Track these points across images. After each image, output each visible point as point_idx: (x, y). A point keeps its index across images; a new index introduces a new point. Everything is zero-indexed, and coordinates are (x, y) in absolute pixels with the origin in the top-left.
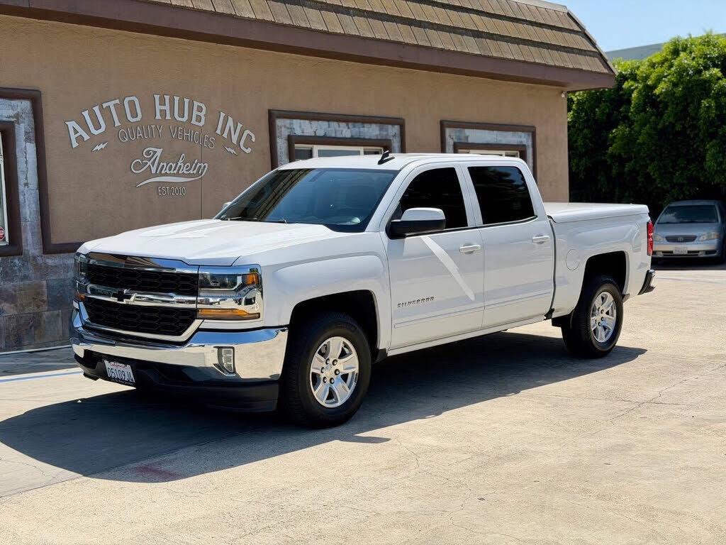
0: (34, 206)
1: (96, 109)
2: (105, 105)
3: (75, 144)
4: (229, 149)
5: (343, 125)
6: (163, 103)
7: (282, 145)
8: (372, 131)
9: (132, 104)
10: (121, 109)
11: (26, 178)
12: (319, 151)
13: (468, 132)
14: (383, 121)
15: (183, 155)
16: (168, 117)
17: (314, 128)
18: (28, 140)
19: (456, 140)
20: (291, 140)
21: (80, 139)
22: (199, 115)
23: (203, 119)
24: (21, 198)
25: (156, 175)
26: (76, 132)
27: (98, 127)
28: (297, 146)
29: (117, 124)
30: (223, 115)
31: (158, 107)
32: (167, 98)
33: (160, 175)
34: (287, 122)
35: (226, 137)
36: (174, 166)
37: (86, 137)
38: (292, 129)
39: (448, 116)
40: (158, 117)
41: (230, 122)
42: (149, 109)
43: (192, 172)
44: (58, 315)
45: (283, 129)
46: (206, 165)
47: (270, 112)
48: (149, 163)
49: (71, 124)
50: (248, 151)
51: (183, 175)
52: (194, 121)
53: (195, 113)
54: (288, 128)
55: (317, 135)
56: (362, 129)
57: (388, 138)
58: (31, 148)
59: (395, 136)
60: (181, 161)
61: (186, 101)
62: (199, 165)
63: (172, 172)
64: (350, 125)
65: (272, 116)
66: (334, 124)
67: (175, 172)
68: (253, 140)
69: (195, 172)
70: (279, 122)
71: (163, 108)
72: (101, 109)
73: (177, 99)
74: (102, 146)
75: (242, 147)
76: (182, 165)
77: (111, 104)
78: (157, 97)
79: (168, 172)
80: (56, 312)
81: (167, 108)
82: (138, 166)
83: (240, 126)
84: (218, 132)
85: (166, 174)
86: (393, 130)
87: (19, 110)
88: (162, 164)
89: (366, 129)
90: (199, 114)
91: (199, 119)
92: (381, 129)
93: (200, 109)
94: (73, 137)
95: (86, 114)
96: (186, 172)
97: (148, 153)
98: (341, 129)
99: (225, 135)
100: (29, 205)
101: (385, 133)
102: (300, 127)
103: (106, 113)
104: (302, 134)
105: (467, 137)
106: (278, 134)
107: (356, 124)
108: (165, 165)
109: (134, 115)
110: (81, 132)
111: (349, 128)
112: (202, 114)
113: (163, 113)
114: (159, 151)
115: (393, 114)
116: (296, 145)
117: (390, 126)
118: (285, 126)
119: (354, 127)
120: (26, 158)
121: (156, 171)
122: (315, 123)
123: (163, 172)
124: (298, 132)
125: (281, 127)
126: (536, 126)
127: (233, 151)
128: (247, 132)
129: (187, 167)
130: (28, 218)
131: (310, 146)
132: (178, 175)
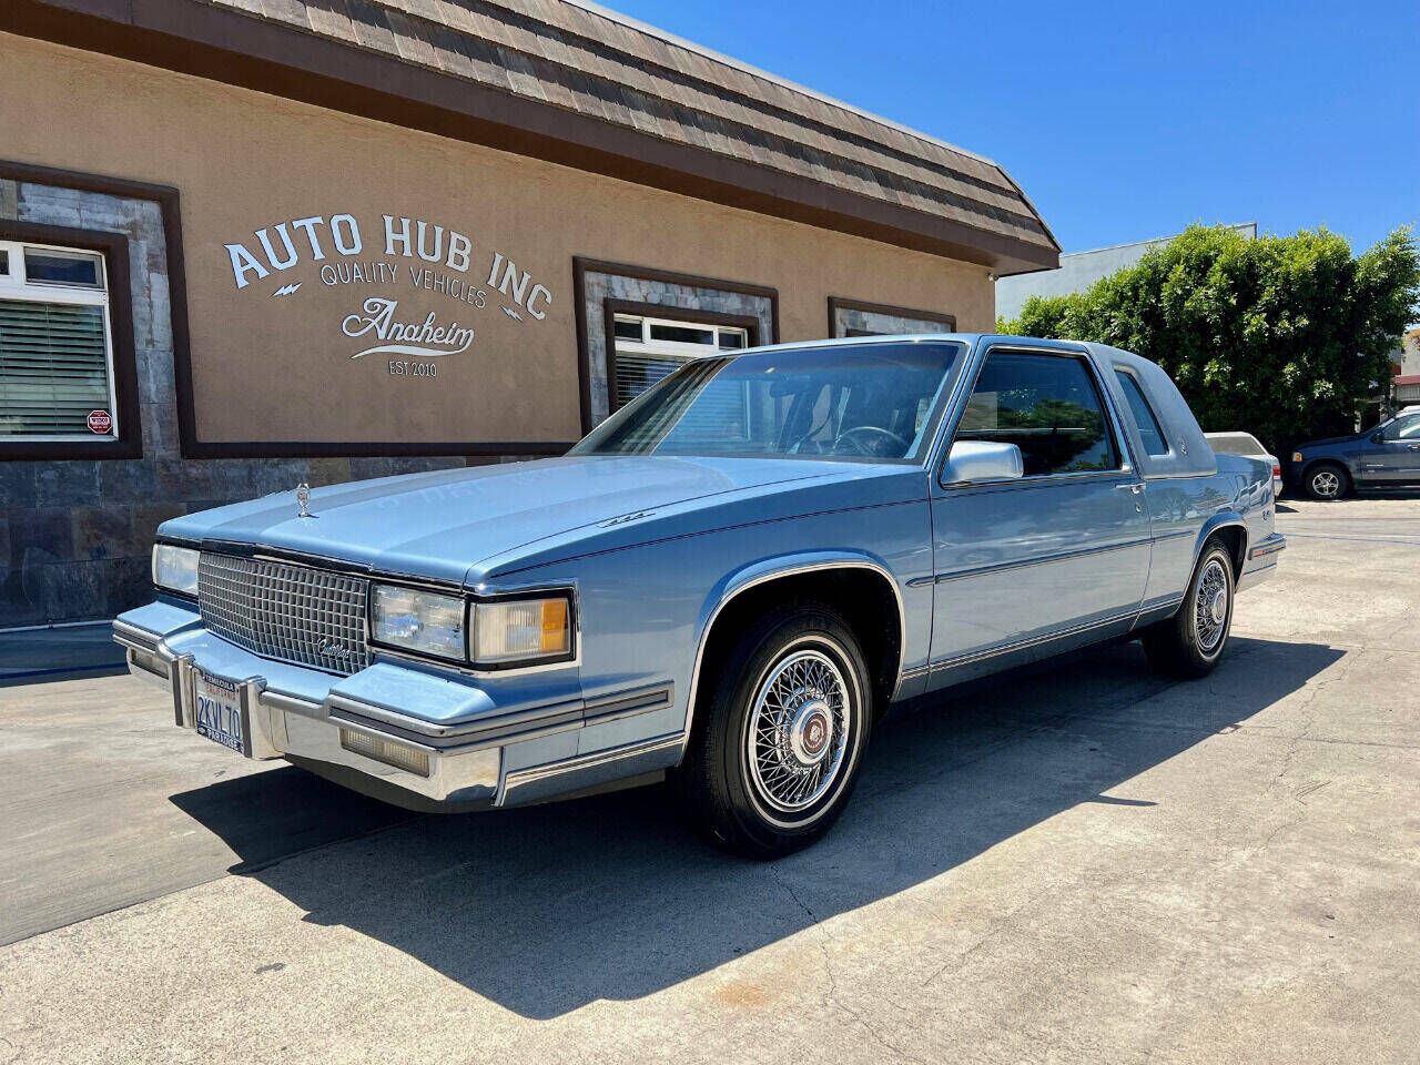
0: (164, 378)
1: (281, 228)
2: (296, 224)
3: (242, 282)
4: (509, 312)
5: (687, 290)
6: (398, 229)
7: (594, 313)
8: (732, 304)
9: (345, 226)
10: (324, 232)
11: (150, 332)
12: (653, 327)
13: (865, 316)
14: (747, 290)
15: (433, 313)
16: (407, 253)
17: (644, 292)
18: (153, 267)
19: (850, 327)
20: (610, 306)
21: (251, 274)
22: (460, 253)
23: (467, 261)
24: (140, 363)
25: (386, 343)
26: (244, 262)
27: (284, 257)
28: (619, 317)
29: (319, 255)
30: (499, 258)
31: (391, 237)
32: (406, 222)
33: (393, 342)
34: (603, 278)
35: (504, 292)
36: (416, 330)
37: (263, 273)
38: (610, 289)
39: (839, 293)
40: (390, 250)
41: (511, 270)
42: (374, 238)
43: (447, 343)
45: (596, 288)
46: (471, 331)
47: (575, 260)
48: (374, 323)
49: (236, 250)
50: (541, 316)
51: (432, 346)
52: (450, 263)
53: (453, 250)
54: (604, 288)
55: (649, 301)
56: (716, 299)
57: (754, 315)
58: (160, 283)
59: (763, 313)
60: (428, 324)
61: (439, 230)
62: (458, 331)
63: (413, 339)
64: (699, 290)
65: (579, 267)
66: (676, 289)
67: (419, 339)
68: (549, 300)
69: (452, 342)
70: (591, 278)
71: (398, 237)
72: (290, 228)
73: (422, 226)
74: (291, 289)
75: (531, 310)
76: (431, 329)
77: (308, 223)
78: (389, 220)
79: (407, 339)
81: (406, 237)
82: (354, 325)
83: (527, 277)
84: (492, 282)
85: (403, 343)
86: (762, 305)
87: (137, 216)
88: (395, 326)
89: (722, 300)
90: (459, 251)
91: (459, 260)
92: (743, 302)
93: (461, 245)
94: (239, 271)
95: (262, 234)
96: (436, 341)
97: (372, 306)
98: (684, 296)
99: (503, 289)
100: (155, 377)
101: (749, 308)
102: (623, 287)
103: (299, 237)
104: (626, 298)
105: (865, 324)
106: (587, 295)
107: (708, 291)
108: (402, 327)
109: (349, 244)
110: (253, 263)
111: (696, 296)
112: (465, 254)
113: (399, 245)
114: (391, 306)
115: (761, 281)
116: (616, 315)
117: (757, 299)
118: (598, 284)
119: (704, 295)
120: (150, 297)
121: (386, 336)
122: (645, 285)
123: (398, 338)
124: (619, 295)
125: (593, 285)
126: (958, 317)
127: (515, 315)
128: (538, 288)
129: (439, 334)
130: (153, 397)
131: (639, 318)
132: (422, 344)
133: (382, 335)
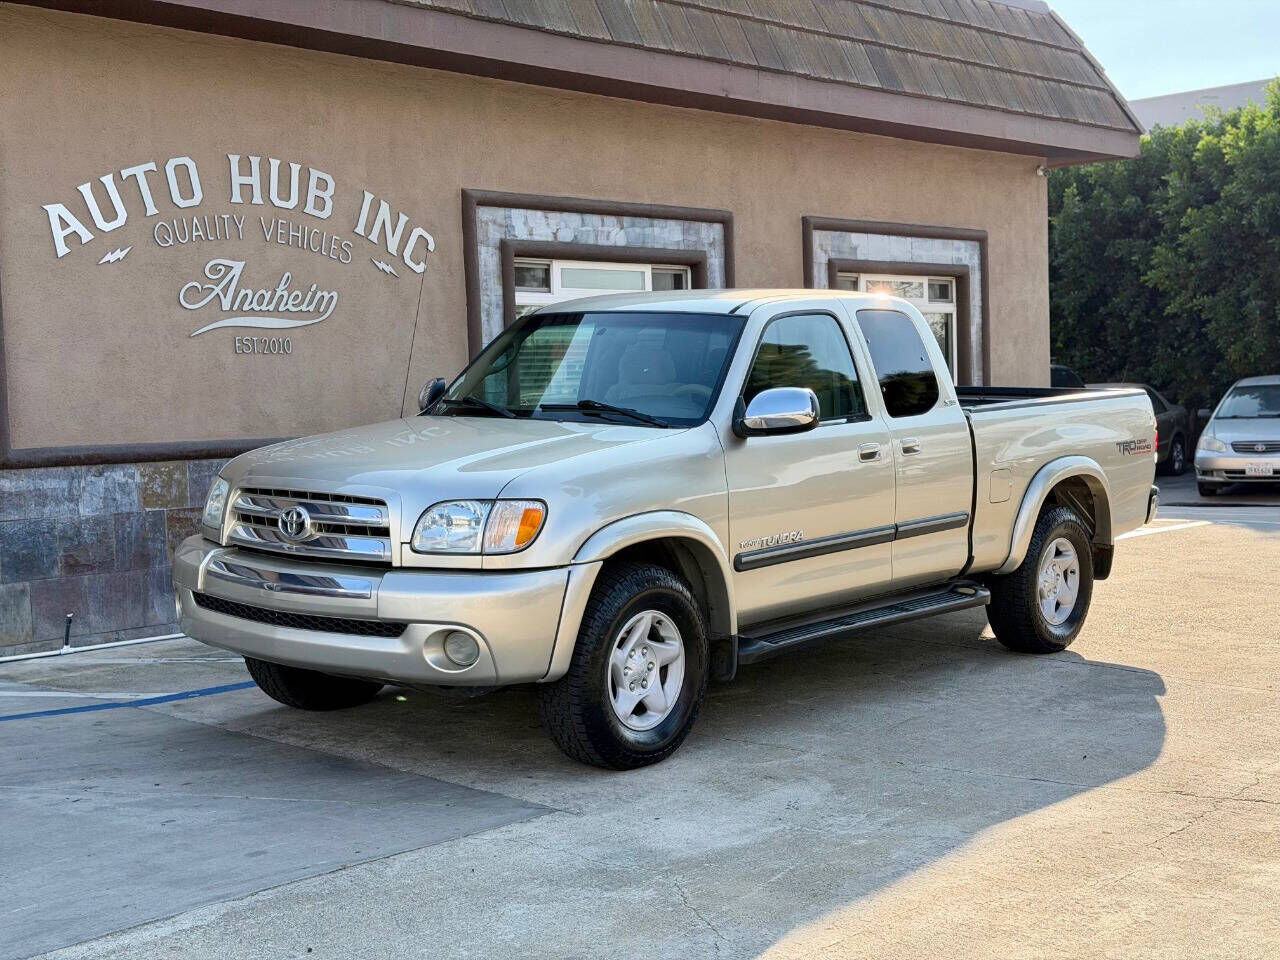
1: (108, 180)
2: (125, 173)
3: (62, 250)
4: (382, 265)
5: (610, 220)
6: (245, 169)
7: (488, 260)
8: (669, 236)
9: (181, 171)
10: (158, 180)
12: (564, 268)
13: (856, 239)
14: (689, 215)
15: (287, 274)
16: (257, 199)
17: (554, 227)
19: (833, 255)
21: (73, 239)
22: (322, 195)
23: (329, 204)
25: (232, 313)
26: (64, 224)
27: (110, 214)
28: (519, 261)
29: (152, 210)
30: (369, 197)
31: (237, 180)
32: (255, 161)
33: (241, 312)
34: (500, 213)
35: (376, 241)
36: (268, 296)
37: (86, 236)
38: (509, 227)
39: (817, 210)
40: (237, 198)
41: (385, 212)
42: (217, 183)
43: (304, 309)
44: (23, 592)
45: (491, 228)
47: (465, 194)
48: (218, 290)
49: (55, 210)
50: (420, 268)
51: (288, 315)
52: (310, 209)
53: (313, 192)
54: (501, 226)
55: (560, 240)
56: (648, 230)
57: (700, 248)
59: (713, 244)
60: (282, 287)
61: (295, 168)
62: (319, 294)
63: (264, 308)
64: (625, 221)
65: (469, 203)
66: (595, 219)
67: (271, 308)
68: (431, 247)
69: (311, 308)
70: (484, 214)
71: (246, 180)
72: (118, 178)
73: (275, 164)
74: (120, 254)
75: (408, 261)
76: (285, 293)
77: (139, 171)
78: (234, 159)
79: (257, 308)
80: (19, 586)
81: (255, 180)
82: (194, 295)
83: (403, 219)
84: (360, 230)
85: (252, 313)
86: (712, 233)
88: (243, 292)
89: (657, 230)
90: (320, 193)
91: (320, 203)
92: (685, 232)
93: (322, 184)
94: (59, 235)
95: (86, 189)
96: (293, 309)
97: (215, 269)
98: (606, 229)
99: (374, 237)
101: (693, 238)
102: (525, 223)
103: (128, 187)
104: (529, 238)
105: (854, 249)
106: (480, 235)
107: (638, 220)
108: (250, 292)
109: (187, 192)
110: (76, 225)
111: (622, 227)
112: (327, 195)
113: (247, 189)
114: (238, 267)
115: (710, 201)
116: (517, 260)
117: (704, 226)
118: (494, 222)
119: (633, 225)
121: (232, 306)
122: (554, 217)
123: (246, 307)
124: (521, 233)
125: (487, 224)
126: (988, 230)
127: (388, 269)
128: (418, 231)
129: (294, 300)
131: (547, 261)
132: (276, 313)
133: (226, 304)
